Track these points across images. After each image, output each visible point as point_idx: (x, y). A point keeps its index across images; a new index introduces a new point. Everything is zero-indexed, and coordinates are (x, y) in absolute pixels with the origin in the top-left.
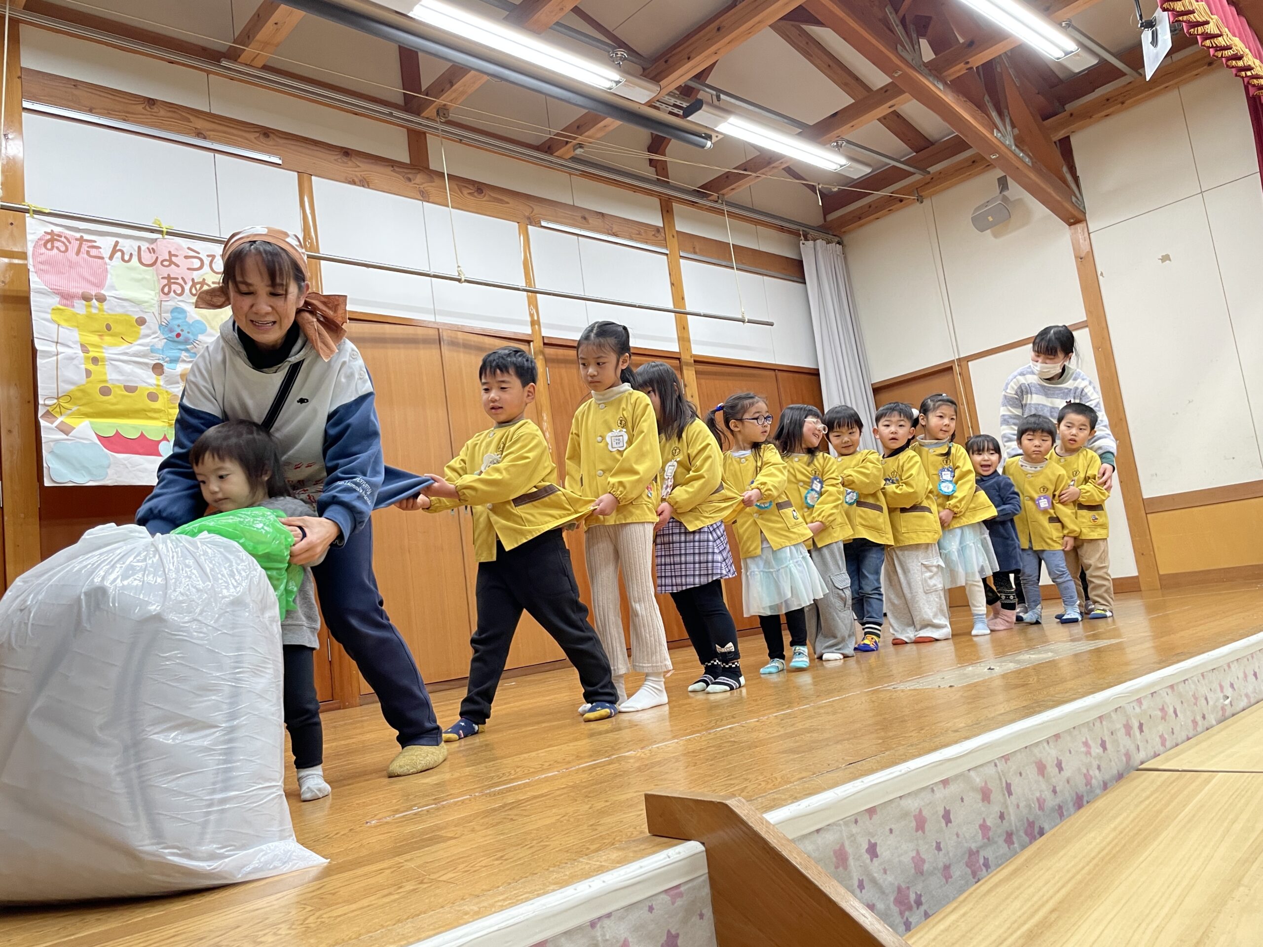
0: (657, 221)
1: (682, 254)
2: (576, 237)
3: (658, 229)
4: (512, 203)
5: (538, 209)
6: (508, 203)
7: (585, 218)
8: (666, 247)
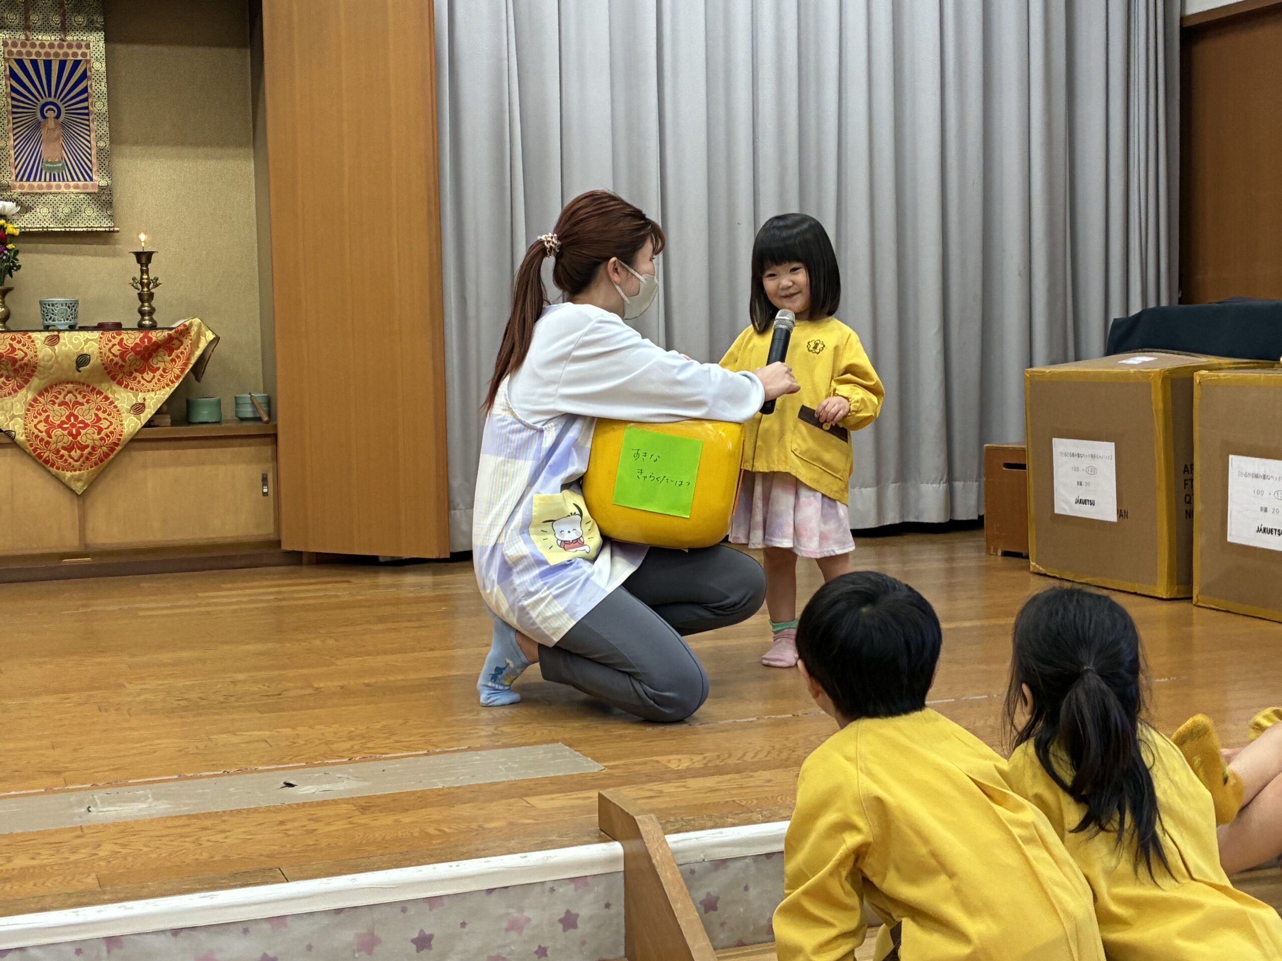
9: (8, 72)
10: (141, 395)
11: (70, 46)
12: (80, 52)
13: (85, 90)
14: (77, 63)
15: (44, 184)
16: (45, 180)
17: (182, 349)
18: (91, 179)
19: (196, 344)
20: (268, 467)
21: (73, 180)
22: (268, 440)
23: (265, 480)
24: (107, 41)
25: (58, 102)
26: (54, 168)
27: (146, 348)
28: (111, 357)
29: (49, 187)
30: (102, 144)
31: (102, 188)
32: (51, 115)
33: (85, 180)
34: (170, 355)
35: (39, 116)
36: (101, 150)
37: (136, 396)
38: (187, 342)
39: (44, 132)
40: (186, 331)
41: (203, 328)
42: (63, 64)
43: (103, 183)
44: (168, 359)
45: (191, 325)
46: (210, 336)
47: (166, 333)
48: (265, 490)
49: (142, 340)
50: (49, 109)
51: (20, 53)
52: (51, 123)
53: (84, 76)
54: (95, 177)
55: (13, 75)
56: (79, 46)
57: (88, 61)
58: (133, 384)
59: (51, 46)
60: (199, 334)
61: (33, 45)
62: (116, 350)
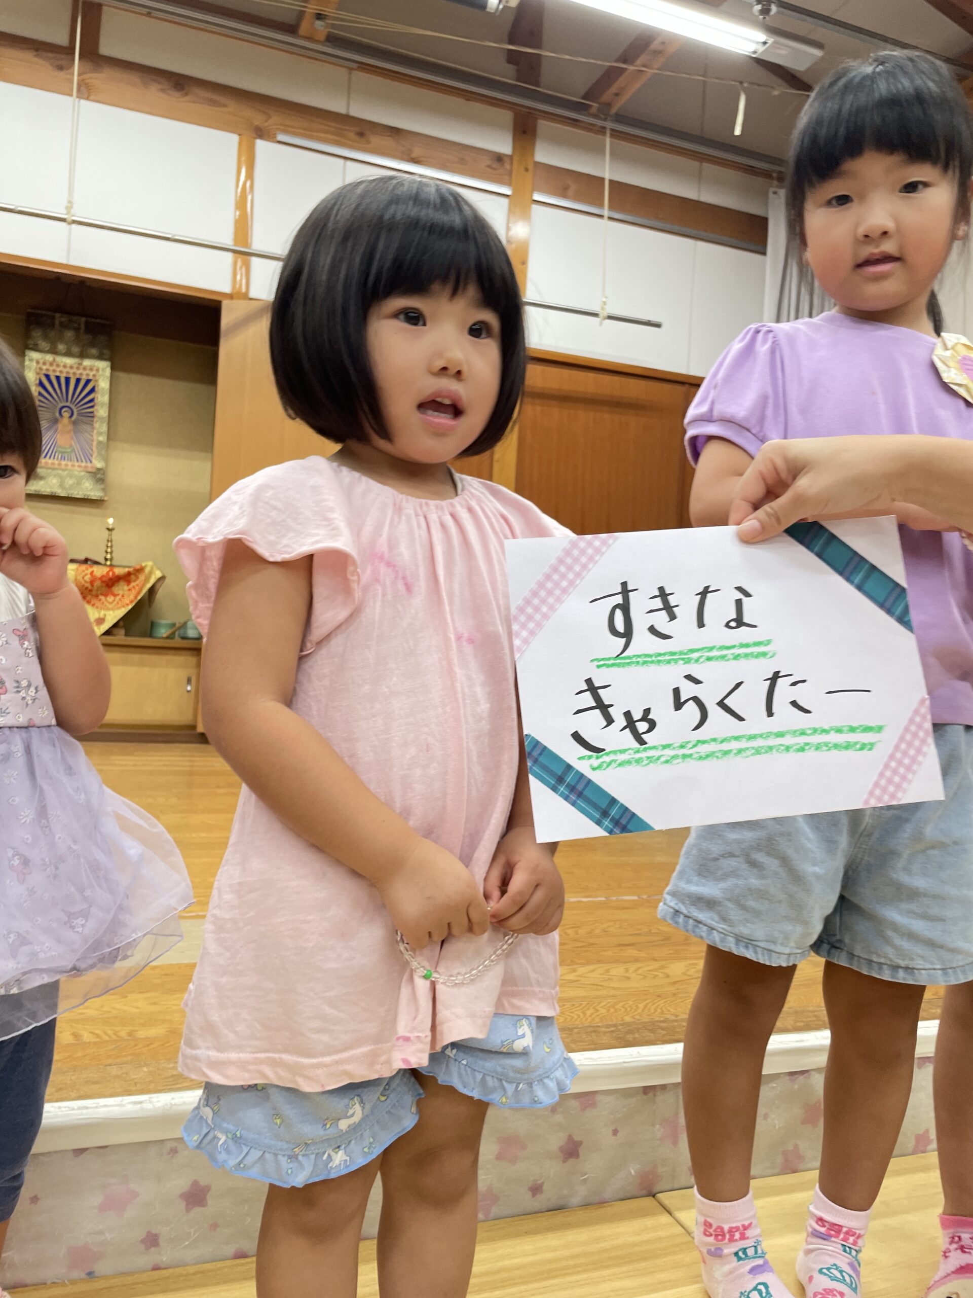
0: (503, 145)
1: (537, 197)
2: (341, 161)
3: (499, 158)
4: (232, 106)
5: (276, 119)
6: (225, 106)
7: (361, 134)
8: (508, 184)
9: (38, 382)
10: (103, 612)
11: (85, 369)
12: (91, 374)
13: (92, 400)
14: (88, 381)
15: (56, 462)
16: (58, 459)
17: (137, 582)
18: (91, 462)
19: (147, 579)
20: (192, 672)
21: (78, 461)
22: (195, 653)
23: (189, 681)
24: (112, 368)
25: (73, 407)
26: (64, 452)
27: (111, 579)
28: (83, 582)
29: (60, 464)
30: (101, 439)
31: (99, 469)
32: (66, 415)
33: (86, 462)
34: (128, 585)
35: (57, 414)
36: (100, 443)
37: (99, 613)
38: (142, 577)
39: (60, 426)
40: (140, 570)
41: (155, 568)
42: (78, 380)
43: (99, 464)
44: (126, 588)
45: (146, 566)
46: (158, 574)
47: (126, 570)
48: (189, 688)
49: (108, 573)
50: (65, 412)
51: (47, 370)
52: (66, 420)
53: (93, 390)
54: (94, 461)
55: (41, 384)
56: (91, 369)
57: (96, 381)
58: (98, 604)
59: (71, 367)
60: (151, 573)
61: (58, 366)
62: (88, 578)
